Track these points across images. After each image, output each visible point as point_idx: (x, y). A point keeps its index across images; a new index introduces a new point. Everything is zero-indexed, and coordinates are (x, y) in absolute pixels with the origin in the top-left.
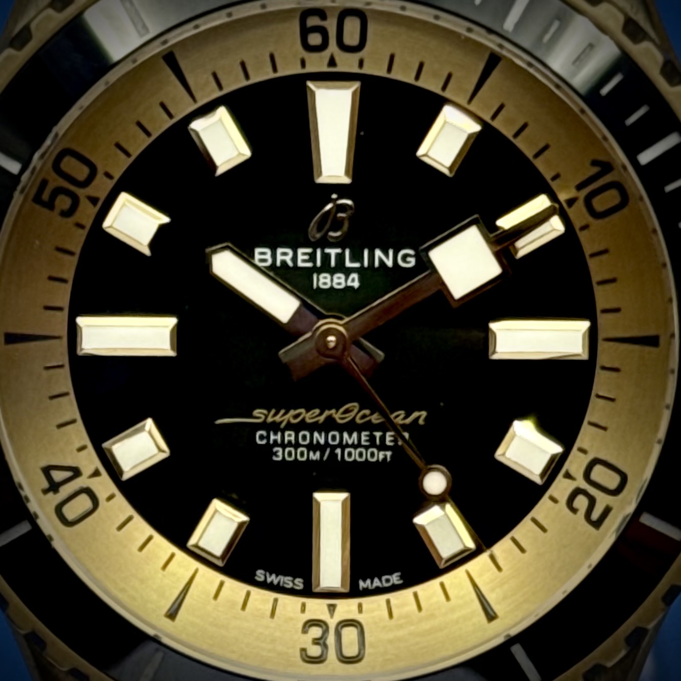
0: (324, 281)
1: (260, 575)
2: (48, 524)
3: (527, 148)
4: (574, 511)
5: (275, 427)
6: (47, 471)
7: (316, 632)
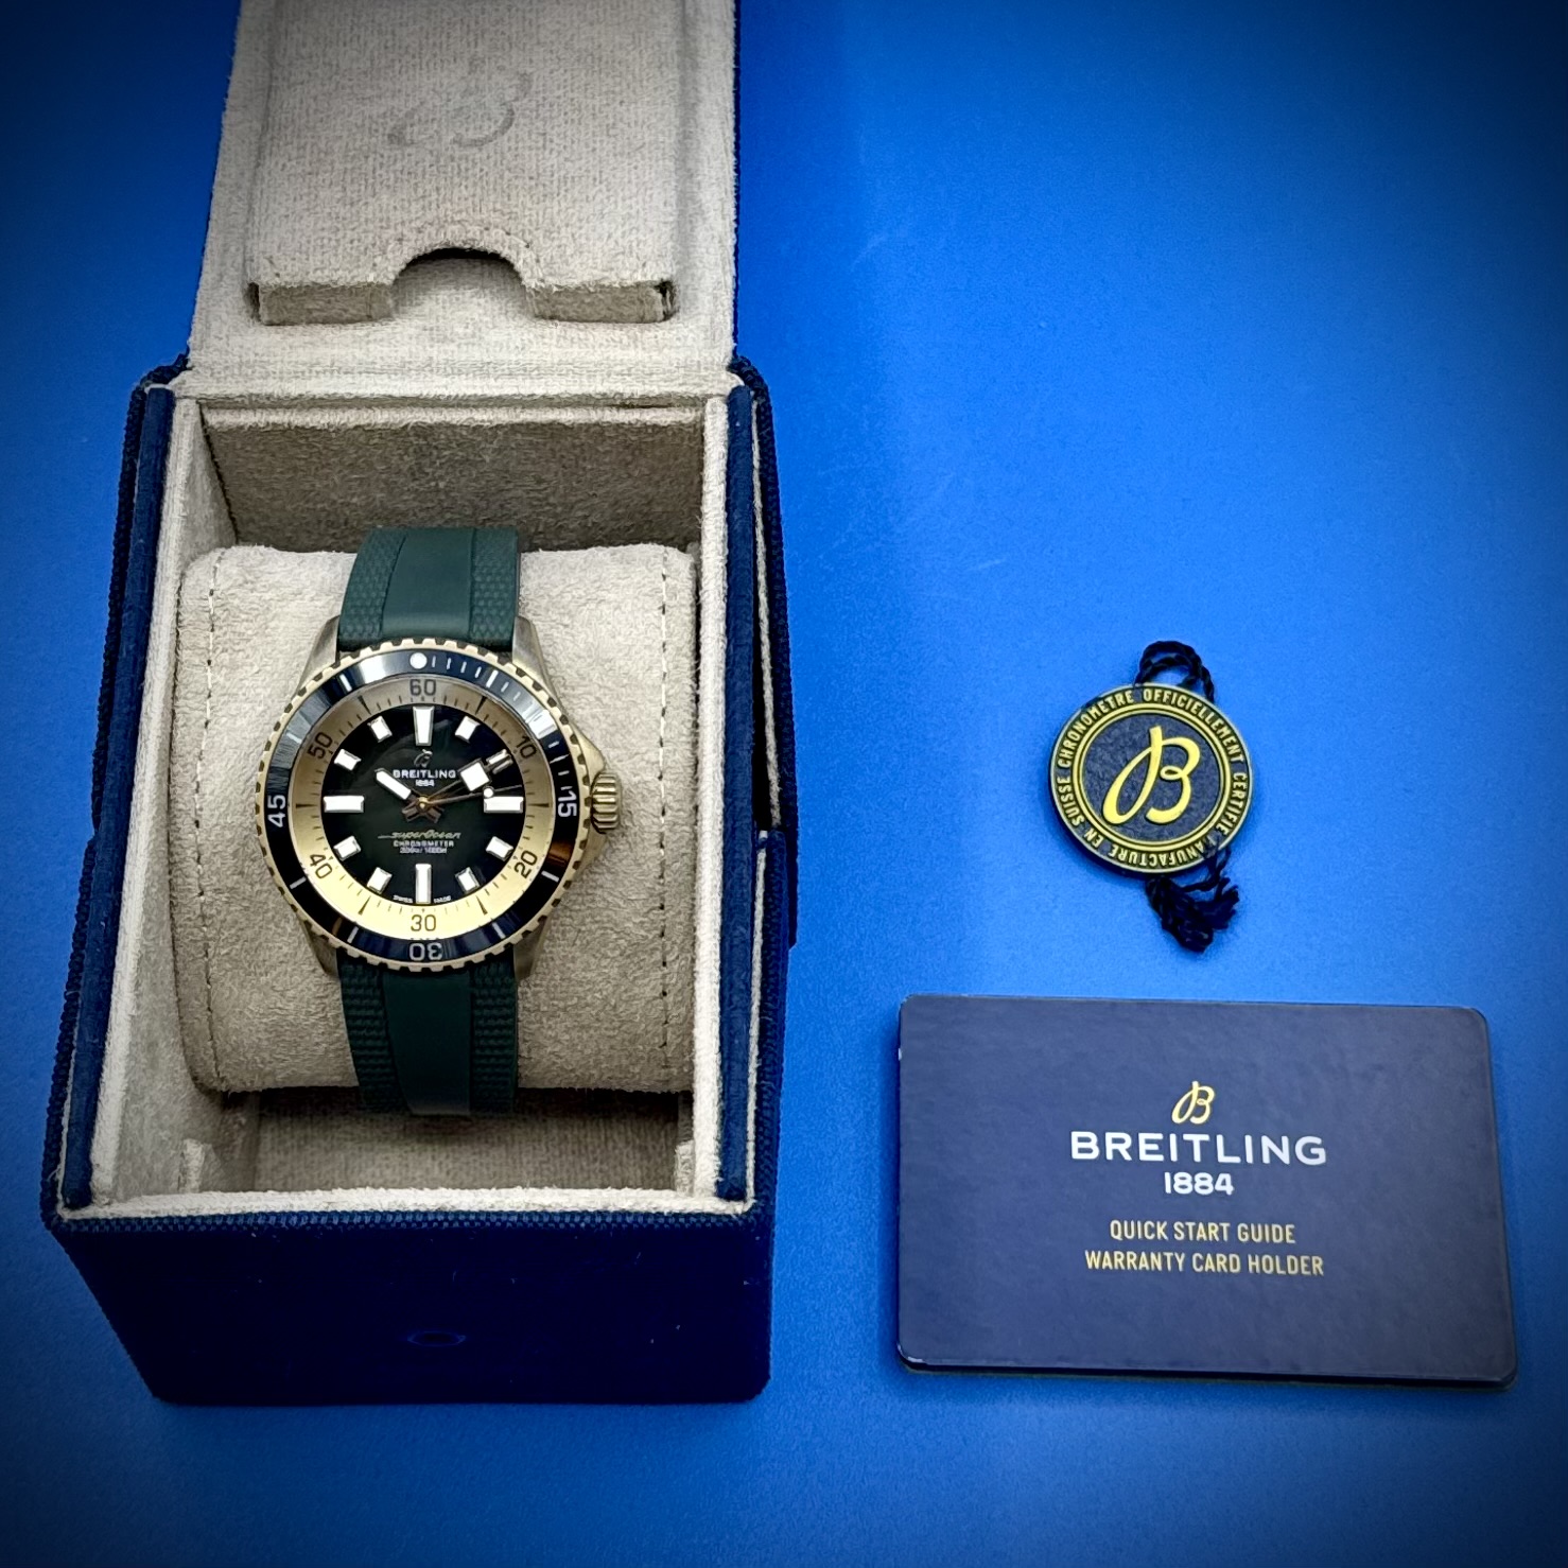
0: (419, 783)
1: (396, 897)
2: (313, 879)
3: (497, 731)
4: (516, 870)
5: (400, 840)
6: (312, 857)
7: (417, 919)
